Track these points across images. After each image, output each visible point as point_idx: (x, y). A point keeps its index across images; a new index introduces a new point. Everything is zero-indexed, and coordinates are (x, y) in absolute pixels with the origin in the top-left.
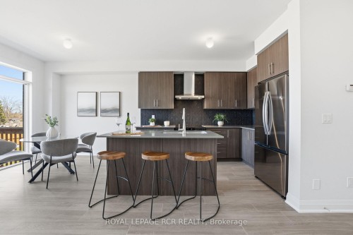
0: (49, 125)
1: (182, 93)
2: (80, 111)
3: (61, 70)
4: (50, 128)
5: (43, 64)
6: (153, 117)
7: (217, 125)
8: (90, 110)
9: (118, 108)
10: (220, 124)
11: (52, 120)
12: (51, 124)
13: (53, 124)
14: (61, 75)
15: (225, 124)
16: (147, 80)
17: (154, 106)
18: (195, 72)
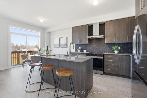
6: (80, 48)
7: (114, 53)
9: (66, 44)
10: (116, 52)
14: (50, 33)
15: (120, 52)
16: (76, 30)
18: (99, 23)
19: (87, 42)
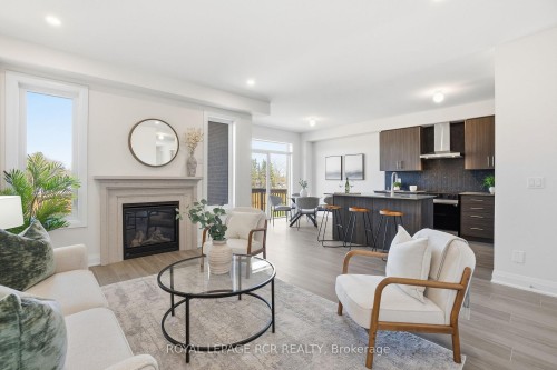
0: (302, 187)
1: (432, 151)
2: (328, 175)
3: (313, 139)
4: (302, 189)
5: (299, 135)
8: (336, 174)
9: (361, 170)
14: (313, 143)
16: (389, 138)
17: (398, 167)
19: (419, 168)
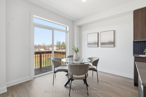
0: (75, 52)
2: (89, 44)
4: (75, 53)
8: (95, 43)
9: (113, 41)
11: (76, 49)
12: (76, 51)
13: (77, 52)
14: (80, 27)
